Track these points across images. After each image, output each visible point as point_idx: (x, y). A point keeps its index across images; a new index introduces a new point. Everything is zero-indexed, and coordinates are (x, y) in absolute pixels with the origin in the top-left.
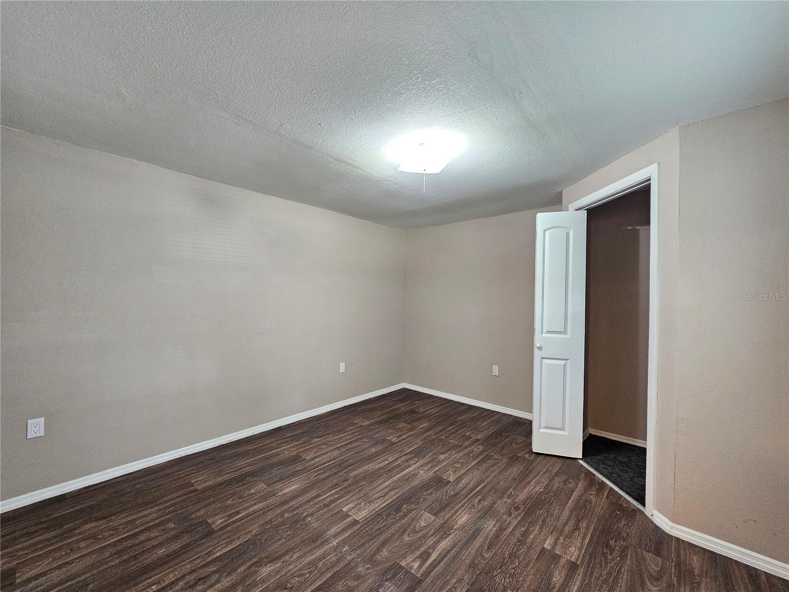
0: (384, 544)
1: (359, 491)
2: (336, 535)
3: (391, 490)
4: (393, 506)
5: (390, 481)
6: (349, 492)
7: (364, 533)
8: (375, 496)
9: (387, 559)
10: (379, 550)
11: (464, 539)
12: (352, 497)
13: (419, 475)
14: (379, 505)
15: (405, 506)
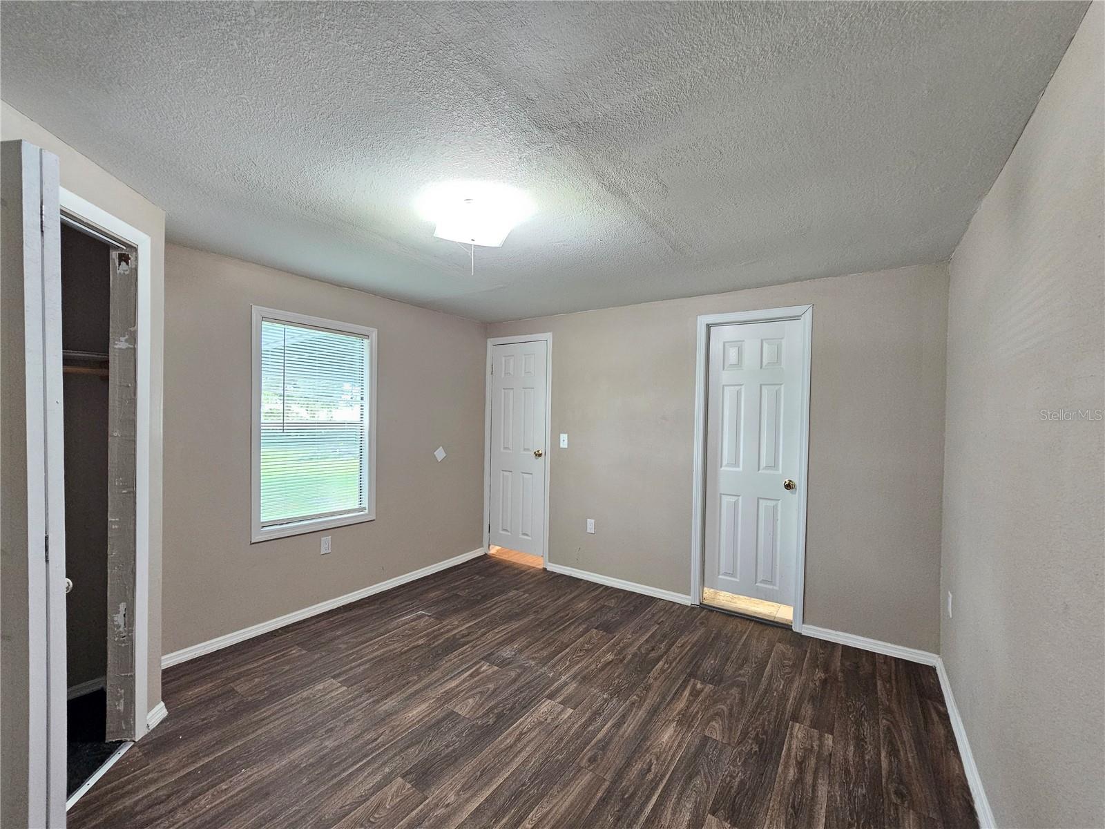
0: (515, 680)
1: (562, 739)
2: (566, 684)
3: (511, 747)
4: (507, 721)
5: (514, 766)
6: (577, 735)
7: (537, 688)
8: (535, 733)
9: (511, 669)
10: (519, 676)
11: (429, 690)
12: (570, 728)
13: (459, 787)
14: (527, 721)
15: (491, 722)
